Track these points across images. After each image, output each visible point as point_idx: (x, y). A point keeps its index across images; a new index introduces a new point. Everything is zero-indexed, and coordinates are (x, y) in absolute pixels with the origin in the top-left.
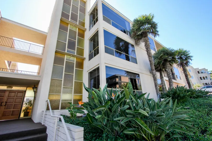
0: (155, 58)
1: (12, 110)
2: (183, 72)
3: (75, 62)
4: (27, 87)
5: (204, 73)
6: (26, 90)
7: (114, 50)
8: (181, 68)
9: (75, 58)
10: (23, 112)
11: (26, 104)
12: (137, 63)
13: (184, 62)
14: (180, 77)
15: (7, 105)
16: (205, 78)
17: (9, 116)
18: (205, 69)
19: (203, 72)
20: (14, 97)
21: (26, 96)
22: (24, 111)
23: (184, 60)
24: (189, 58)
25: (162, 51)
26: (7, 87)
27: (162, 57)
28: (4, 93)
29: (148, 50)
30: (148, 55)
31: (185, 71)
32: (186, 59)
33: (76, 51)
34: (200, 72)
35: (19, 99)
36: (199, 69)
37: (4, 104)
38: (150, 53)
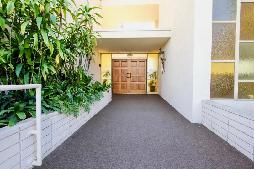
1: (138, 83)
4: (148, 54)
6: (147, 58)
10: (149, 87)
11: (150, 76)
15: (132, 77)
17: (136, 89)
20: (136, 67)
21: (148, 66)
22: (149, 84)
26: (128, 55)
28: (126, 62)
35: (142, 70)
37: (129, 75)
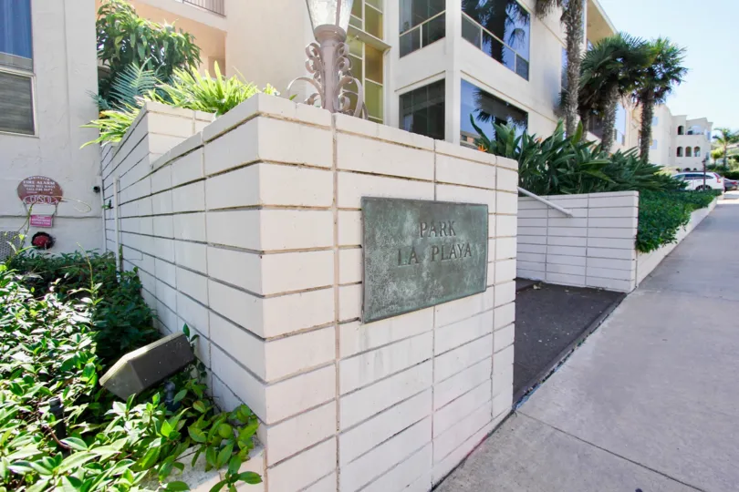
0: (586, 65)
2: (640, 120)
3: (363, 59)
5: (698, 134)
7: (482, 28)
8: (640, 105)
9: (364, 45)
12: (527, 79)
13: (655, 90)
14: (623, 138)
16: (693, 151)
18: (705, 119)
19: (695, 132)
23: (658, 81)
24: (676, 75)
25: (611, 46)
27: (608, 67)
29: (573, 39)
30: (568, 53)
31: (647, 117)
32: (665, 79)
33: (363, 21)
34: (685, 130)
36: (688, 118)
38: (577, 50)
